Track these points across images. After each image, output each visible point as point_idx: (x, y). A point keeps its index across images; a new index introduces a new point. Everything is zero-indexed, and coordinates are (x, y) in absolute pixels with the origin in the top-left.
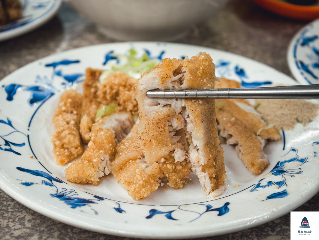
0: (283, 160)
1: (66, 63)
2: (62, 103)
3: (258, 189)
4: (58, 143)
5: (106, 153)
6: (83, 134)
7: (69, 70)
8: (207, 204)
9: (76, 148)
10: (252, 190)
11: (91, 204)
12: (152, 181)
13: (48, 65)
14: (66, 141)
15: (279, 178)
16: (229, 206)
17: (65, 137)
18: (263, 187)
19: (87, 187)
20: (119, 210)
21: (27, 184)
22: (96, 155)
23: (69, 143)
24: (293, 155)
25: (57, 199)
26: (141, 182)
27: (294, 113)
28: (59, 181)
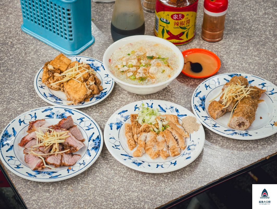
0: (190, 145)
1: (123, 112)
2: (126, 129)
3: (183, 155)
4: (129, 144)
5: (143, 148)
6: (135, 140)
7: (125, 114)
8: (171, 161)
9: (134, 145)
10: (182, 156)
11: (142, 164)
12: (157, 155)
13: (119, 114)
14: (131, 143)
15: (189, 152)
16: (176, 162)
17: (131, 142)
18: (185, 155)
19: (139, 157)
20: (149, 166)
21: (125, 160)
22: (141, 149)
23: (132, 144)
24: (192, 143)
25: (133, 164)
26: (154, 155)
27: (193, 128)
28: (132, 157)
